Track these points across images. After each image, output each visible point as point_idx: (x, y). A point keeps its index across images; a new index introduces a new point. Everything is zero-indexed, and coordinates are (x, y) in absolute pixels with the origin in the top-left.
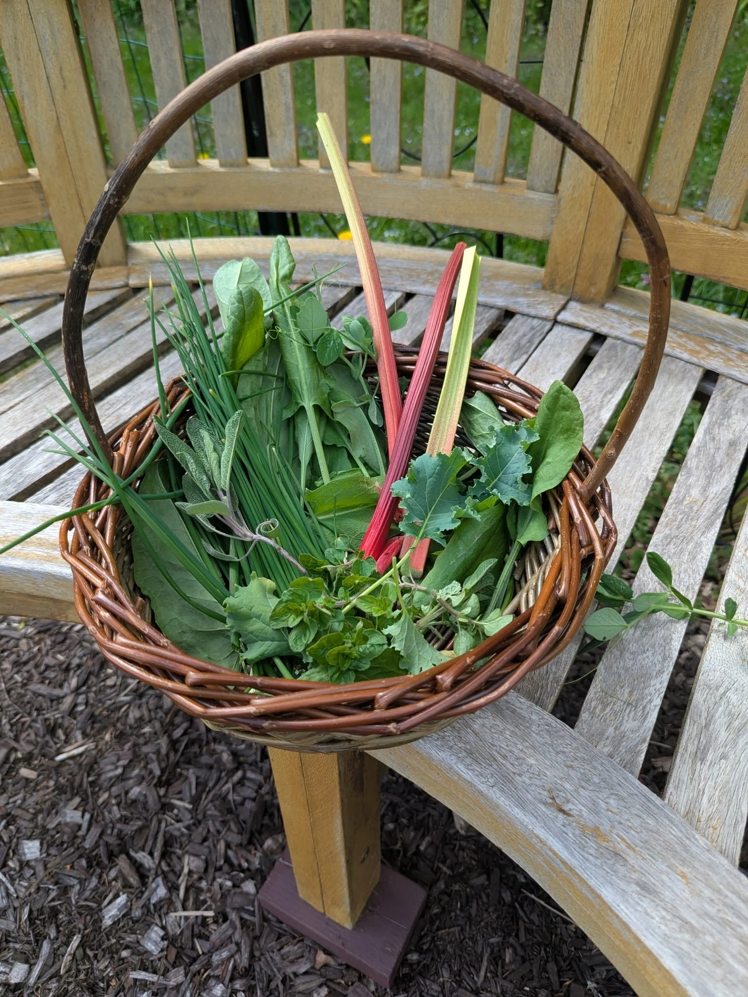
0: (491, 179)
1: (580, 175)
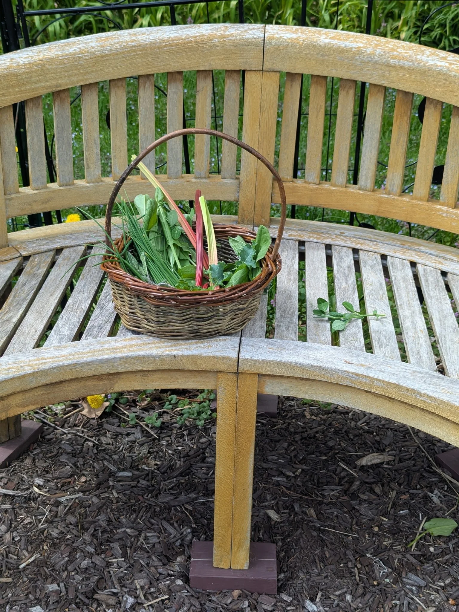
0: (204, 176)
1: (249, 170)
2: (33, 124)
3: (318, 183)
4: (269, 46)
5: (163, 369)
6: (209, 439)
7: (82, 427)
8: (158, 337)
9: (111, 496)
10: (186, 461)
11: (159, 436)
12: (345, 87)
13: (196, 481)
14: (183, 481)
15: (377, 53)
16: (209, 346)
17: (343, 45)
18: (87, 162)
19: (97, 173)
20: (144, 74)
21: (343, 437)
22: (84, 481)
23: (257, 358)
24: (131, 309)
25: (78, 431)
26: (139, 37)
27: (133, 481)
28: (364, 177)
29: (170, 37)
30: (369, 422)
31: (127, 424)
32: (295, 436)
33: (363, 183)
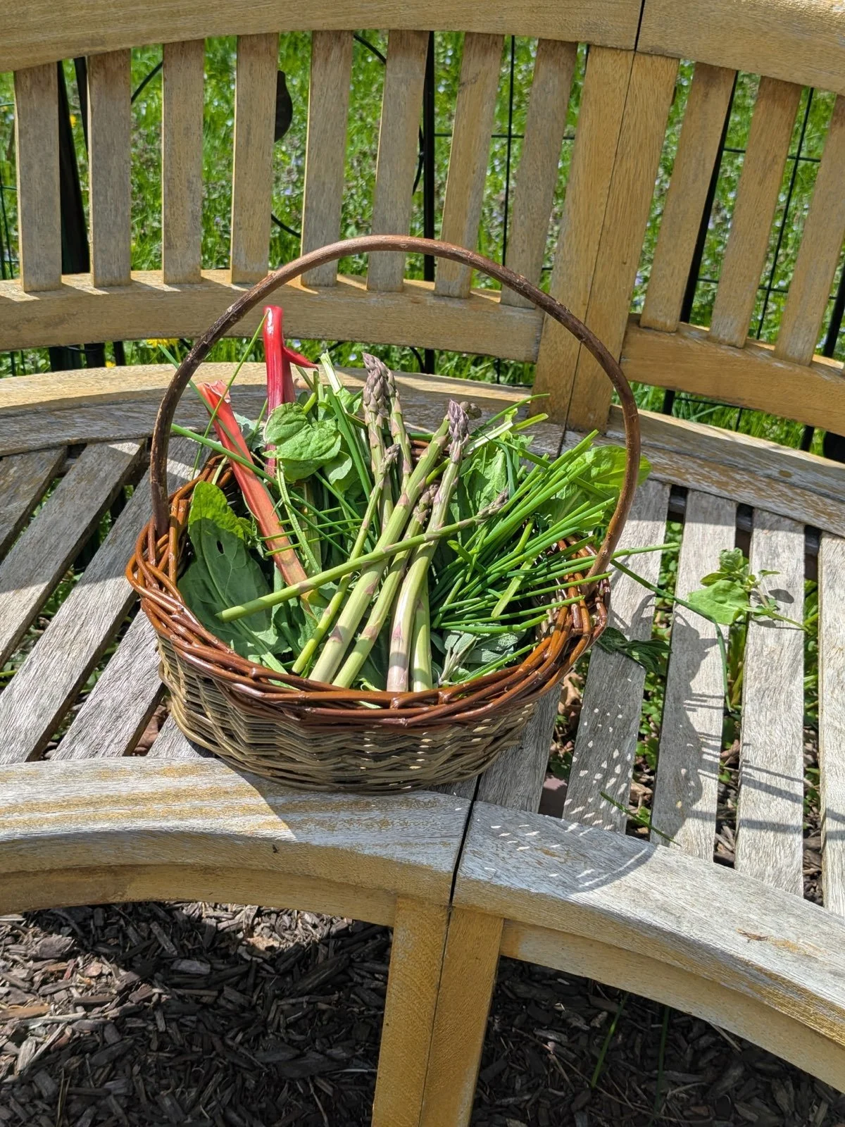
0: (456, 292)
1: (571, 295)
2: (31, 130)
3: (740, 344)
5: (254, 868)
9: (151, 1028)
10: (341, 948)
13: (356, 1010)
14: (323, 1006)
16: (384, 823)
19: (191, 262)
20: (325, 28)
22: (95, 974)
23: (505, 884)
27: (208, 988)
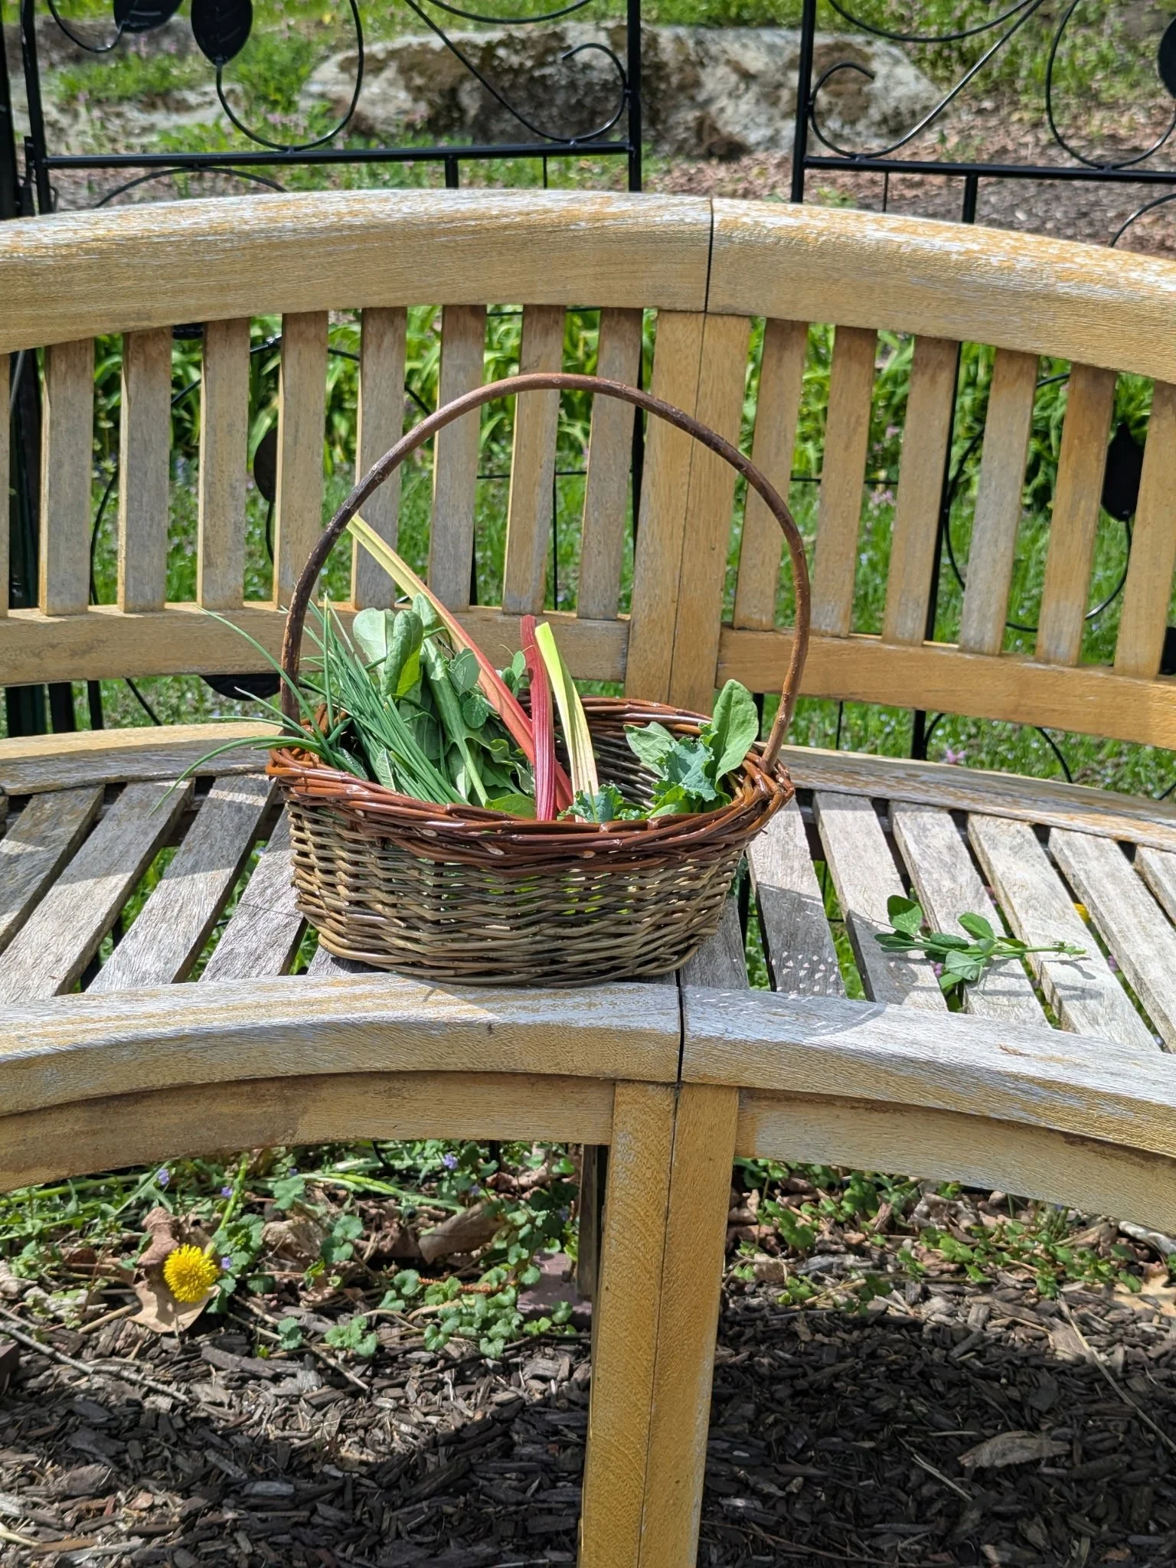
0: (528, 609)
1: (657, 592)
3: (845, 633)
4: (727, 245)
5: (452, 1068)
6: (520, 1393)
7: (137, 1356)
8: (433, 978)
9: (233, 1551)
10: (454, 1454)
11: (369, 1384)
12: (926, 366)
13: (491, 1510)
14: (450, 1510)
15: (1019, 266)
17: (927, 246)
18: (206, 546)
20: (381, 305)
21: (914, 1388)
22: (146, 1505)
23: (739, 1037)
24: (357, 889)
25: (124, 1366)
26: (374, 207)
27: (296, 1508)
28: (975, 615)
29: (457, 211)
30: (985, 1351)
31: (271, 1349)
32: (774, 1388)
33: (972, 633)
